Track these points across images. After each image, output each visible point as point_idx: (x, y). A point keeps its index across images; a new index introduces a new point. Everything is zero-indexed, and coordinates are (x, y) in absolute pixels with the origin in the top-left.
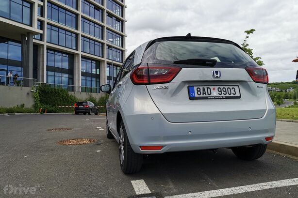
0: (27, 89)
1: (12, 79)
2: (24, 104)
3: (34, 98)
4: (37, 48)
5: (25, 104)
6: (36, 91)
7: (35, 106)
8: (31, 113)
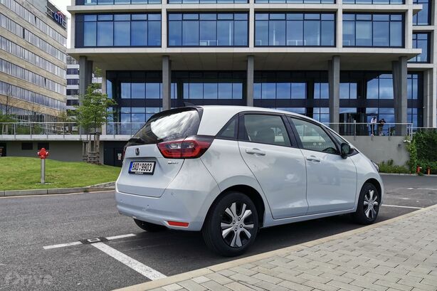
0: (398, 140)
1: (376, 126)
2: (392, 161)
3: (409, 151)
4: (423, 76)
5: (394, 160)
6: (412, 142)
7: (410, 164)
8: (399, 173)
